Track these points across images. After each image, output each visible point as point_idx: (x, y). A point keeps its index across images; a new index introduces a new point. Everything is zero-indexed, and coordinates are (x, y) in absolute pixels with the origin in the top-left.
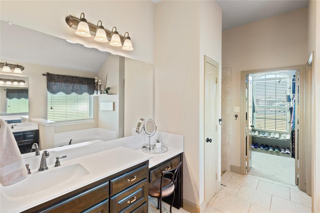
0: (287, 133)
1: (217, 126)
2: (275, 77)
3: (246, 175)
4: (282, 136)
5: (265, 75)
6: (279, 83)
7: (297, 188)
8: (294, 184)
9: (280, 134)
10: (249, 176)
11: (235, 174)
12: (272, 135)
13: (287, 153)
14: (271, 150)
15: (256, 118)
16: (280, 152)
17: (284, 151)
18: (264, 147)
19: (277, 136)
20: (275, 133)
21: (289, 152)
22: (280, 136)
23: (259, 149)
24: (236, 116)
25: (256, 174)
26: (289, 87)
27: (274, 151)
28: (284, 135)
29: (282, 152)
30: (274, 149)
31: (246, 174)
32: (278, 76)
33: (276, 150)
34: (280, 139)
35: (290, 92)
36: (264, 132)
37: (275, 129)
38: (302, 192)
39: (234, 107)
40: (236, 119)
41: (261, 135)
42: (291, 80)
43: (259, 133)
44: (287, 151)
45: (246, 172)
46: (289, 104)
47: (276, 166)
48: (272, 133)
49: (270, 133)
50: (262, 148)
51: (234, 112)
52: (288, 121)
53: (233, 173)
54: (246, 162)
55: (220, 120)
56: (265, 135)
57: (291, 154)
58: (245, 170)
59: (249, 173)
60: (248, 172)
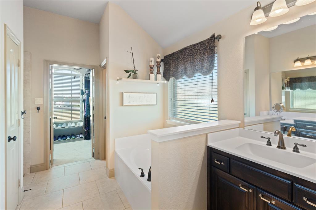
0: (80, 121)
1: (20, 120)
2: (70, 73)
3: (50, 169)
4: (77, 124)
5: (62, 70)
6: (74, 79)
7: (93, 159)
8: (91, 157)
9: (76, 123)
10: (53, 167)
11: (38, 173)
12: (69, 125)
13: (81, 137)
14: (68, 138)
15: (55, 111)
16: (76, 138)
17: (79, 136)
18: (62, 138)
19: (73, 125)
20: (71, 123)
21: (82, 136)
22: (76, 124)
23: (57, 141)
24: (38, 109)
25: (60, 163)
26: (82, 83)
27: (71, 139)
28: (79, 123)
29: (77, 137)
30: (71, 137)
31: (50, 167)
32: (73, 73)
33: (73, 137)
34: (76, 127)
35: (83, 87)
36: (62, 124)
37: (71, 120)
38: (97, 160)
39: (35, 99)
40: (38, 112)
41: (59, 127)
42: (84, 77)
43: (57, 126)
44: (81, 136)
45: (50, 166)
46: (82, 97)
47: (75, 150)
48: (69, 123)
49: (67, 123)
50: (60, 139)
51: (35, 103)
52: (81, 111)
53: (35, 173)
54: (50, 155)
55: (23, 113)
56: (63, 126)
57: (84, 138)
58: (49, 164)
59: (53, 165)
60: (51, 165)
